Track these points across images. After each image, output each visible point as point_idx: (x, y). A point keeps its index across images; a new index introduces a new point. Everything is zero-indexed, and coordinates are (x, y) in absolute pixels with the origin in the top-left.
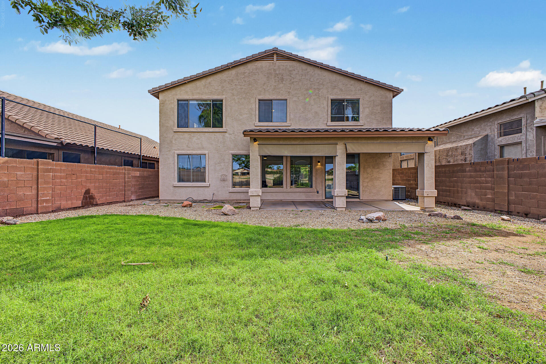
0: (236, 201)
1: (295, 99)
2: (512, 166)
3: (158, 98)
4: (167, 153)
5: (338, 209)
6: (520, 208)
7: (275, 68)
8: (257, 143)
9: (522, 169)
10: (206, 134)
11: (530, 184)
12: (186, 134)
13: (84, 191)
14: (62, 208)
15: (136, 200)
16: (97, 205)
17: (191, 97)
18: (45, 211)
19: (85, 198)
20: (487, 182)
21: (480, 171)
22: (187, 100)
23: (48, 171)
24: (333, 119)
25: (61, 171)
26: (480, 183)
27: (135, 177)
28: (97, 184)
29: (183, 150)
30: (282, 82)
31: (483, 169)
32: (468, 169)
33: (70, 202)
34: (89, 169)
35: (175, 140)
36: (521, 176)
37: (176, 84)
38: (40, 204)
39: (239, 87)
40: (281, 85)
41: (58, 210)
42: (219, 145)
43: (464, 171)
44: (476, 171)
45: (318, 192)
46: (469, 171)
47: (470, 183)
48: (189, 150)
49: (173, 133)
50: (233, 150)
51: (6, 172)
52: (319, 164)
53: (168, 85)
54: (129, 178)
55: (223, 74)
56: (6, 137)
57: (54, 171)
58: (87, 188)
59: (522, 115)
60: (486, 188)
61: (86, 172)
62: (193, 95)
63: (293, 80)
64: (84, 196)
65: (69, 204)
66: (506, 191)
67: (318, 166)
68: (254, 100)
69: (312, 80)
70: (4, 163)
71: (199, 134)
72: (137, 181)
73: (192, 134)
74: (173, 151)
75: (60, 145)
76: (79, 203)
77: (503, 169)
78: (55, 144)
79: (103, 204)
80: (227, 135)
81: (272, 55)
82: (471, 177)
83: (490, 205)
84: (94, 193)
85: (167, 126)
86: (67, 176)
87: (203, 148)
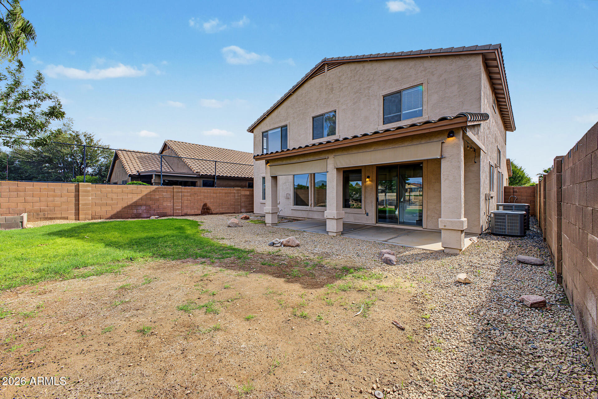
1: (344, 107)
3: (253, 132)
4: (257, 176)
5: (330, 234)
7: (326, 80)
8: (269, 165)
13: (202, 204)
14: (188, 214)
15: (246, 212)
16: (212, 214)
17: (269, 128)
18: (177, 215)
19: (203, 208)
23: (178, 192)
24: (386, 121)
25: (187, 192)
27: (245, 195)
28: (212, 200)
30: (332, 91)
33: (193, 211)
34: (206, 191)
38: (175, 211)
39: (298, 109)
40: (331, 96)
41: (186, 215)
51: (158, 193)
54: (238, 196)
55: (288, 101)
56: (163, 174)
57: (182, 192)
58: (205, 203)
61: (204, 192)
62: (270, 126)
63: (341, 87)
64: (202, 208)
65: (193, 212)
68: (309, 119)
69: (361, 79)
70: (156, 189)
72: (247, 198)
74: (260, 175)
75: (198, 176)
76: (200, 212)
78: (196, 176)
79: (216, 214)
81: (323, 67)
84: (209, 206)
86: (191, 195)
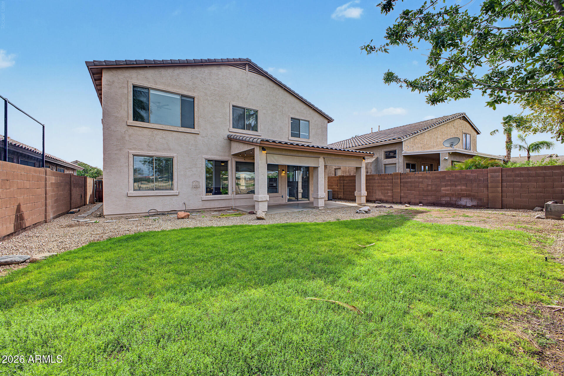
0: (209, 209)
1: (264, 111)
2: (402, 177)
4: (117, 152)
5: (320, 208)
6: (406, 200)
7: (247, 78)
8: (265, 152)
9: (407, 179)
10: (175, 133)
11: (411, 186)
12: (146, 131)
13: (16, 207)
15: (53, 218)
16: (25, 229)
17: (154, 86)
20: (388, 186)
21: (384, 179)
22: (148, 88)
24: (293, 135)
26: (384, 186)
28: (26, 196)
29: (142, 149)
31: (386, 178)
32: (376, 178)
33: (5, 226)
35: (130, 136)
36: (406, 182)
37: (133, 64)
39: (212, 88)
42: (190, 147)
43: (374, 179)
44: (382, 179)
45: (282, 197)
46: (378, 179)
47: (378, 186)
48: (151, 151)
49: (127, 126)
50: (206, 155)
52: (284, 172)
53: (122, 63)
54: (49, 186)
55: (195, 69)
58: (18, 203)
59: (396, 148)
60: (388, 190)
62: (156, 84)
64: (16, 217)
65: (4, 230)
66: (399, 191)
67: (283, 174)
68: (229, 105)
69: (277, 97)
71: (164, 132)
73: (156, 132)
74: (127, 150)
76: (12, 228)
77: (398, 179)
80: (199, 137)
81: (245, 65)
82: (379, 183)
83: (390, 199)
84: (23, 210)
85: (116, 117)
86: (3, 183)
87: (170, 150)
